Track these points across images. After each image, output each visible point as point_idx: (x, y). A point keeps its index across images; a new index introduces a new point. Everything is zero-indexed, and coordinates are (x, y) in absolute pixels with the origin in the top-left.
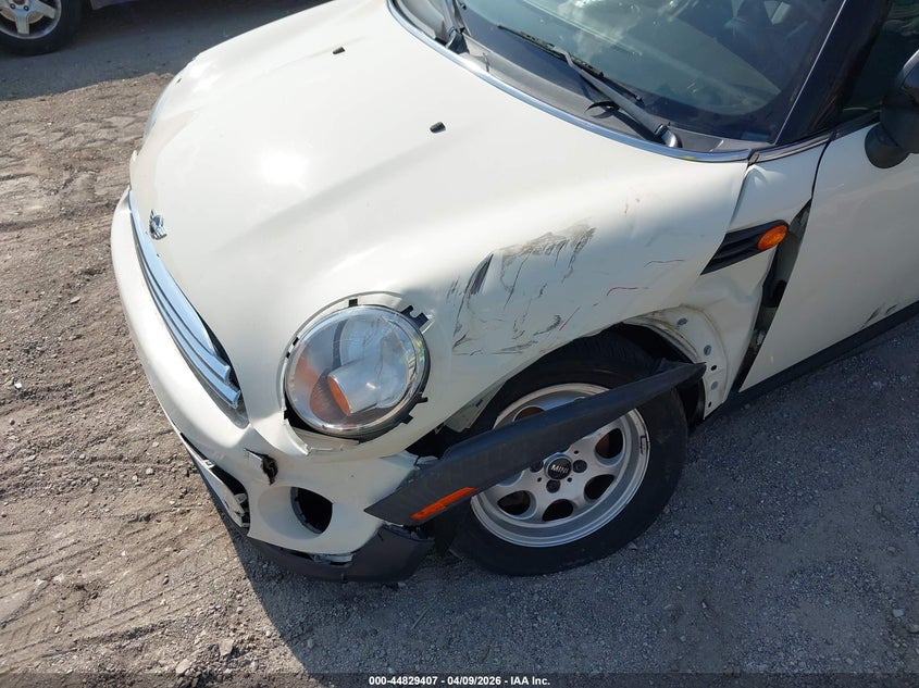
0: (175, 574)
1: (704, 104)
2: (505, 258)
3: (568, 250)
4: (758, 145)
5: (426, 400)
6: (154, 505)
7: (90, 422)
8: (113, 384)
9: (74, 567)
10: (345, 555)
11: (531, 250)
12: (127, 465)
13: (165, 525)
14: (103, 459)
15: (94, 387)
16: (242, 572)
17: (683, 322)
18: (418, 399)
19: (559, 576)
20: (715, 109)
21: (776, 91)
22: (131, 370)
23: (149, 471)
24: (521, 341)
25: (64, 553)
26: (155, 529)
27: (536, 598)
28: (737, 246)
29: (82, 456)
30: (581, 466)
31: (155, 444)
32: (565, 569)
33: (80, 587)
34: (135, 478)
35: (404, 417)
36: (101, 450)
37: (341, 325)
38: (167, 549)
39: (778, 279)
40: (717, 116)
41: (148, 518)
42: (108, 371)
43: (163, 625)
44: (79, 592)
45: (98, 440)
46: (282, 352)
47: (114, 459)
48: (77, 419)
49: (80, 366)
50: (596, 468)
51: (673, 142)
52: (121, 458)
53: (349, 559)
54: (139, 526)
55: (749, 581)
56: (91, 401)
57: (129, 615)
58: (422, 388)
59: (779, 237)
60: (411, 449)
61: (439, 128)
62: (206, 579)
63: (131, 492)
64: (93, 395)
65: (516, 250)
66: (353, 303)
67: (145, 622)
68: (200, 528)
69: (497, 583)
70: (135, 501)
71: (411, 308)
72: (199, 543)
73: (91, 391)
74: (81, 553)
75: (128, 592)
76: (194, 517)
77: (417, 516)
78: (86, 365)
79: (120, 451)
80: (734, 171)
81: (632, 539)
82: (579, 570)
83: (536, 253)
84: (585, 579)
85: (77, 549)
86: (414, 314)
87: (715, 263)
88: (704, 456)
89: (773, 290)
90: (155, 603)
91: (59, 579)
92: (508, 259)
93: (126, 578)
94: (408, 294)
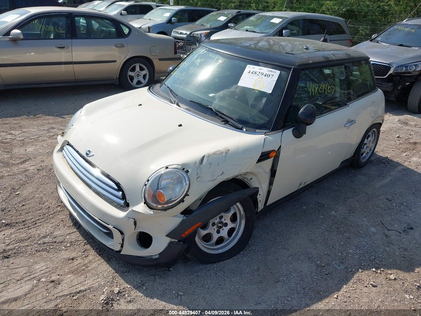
0: (88, 275)
1: (251, 121)
2: (208, 155)
3: (224, 154)
4: (267, 131)
5: (188, 195)
6: (73, 255)
7: (38, 232)
8: (43, 220)
9: (48, 276)
10: (156, 255)
11: (214, 154)
12: (59, 244)
13: (80, 261)
14: (48, 243)
15: (36, 221)
16: (113, 271)
17: (251, 179)
18: (187, 195)
19: (221, 263)
20: (254, 122)
21: (268, 119)
22: (50, 215)
23: (68, 245)
24: (213, 178)
25: (43, 272)
26: (76, 262)
27: (215, 269)
28: (264, 156)
29: (39, 242)
30: (226, 225)
31: (68, 237)
32: (223, 260)
33: (52, 282)
34: (63, 248)
35: (182, 201)
36: (46, 240)
37: (161, 176)
38: (83, 268)
39: (274, 169)
40: (255, 124)
41: (73, 259)
42: (40, 216)
43: (89, 289)
44: (52, 283)
45: (44, 237)
46: (143, 184)
47: (53, 243)
48: (33, 231)
49: (27, 215)
50: (231, 225)
51: (244, 130)
52: (55, 242)
53: (157, 256)
54: (70, 261)
55: (277, 259)
56: (36, 226)
57: (75, 288)
58: (188, 191)
59: (274, 154)
60: (182, 213)
61: (180, 125)
62: (101, 274)
63: (63, 252)
64: (36, 224)
65: (211, 154)
66: (167, 168)
67: (82, 288)
68: (94, 261)
69: (202, 267)
70: (65, 255)
71: (184, 169)
72: (94, 265)
73: (34, 223)
74: (50, 271)
75: (72, 281)
76: (90, 258)
77: (183, 235)
78: (30, 214)
79: (55, 240)
80: (262, 137)
81: (242, 251)
82: (227, 260)
83: (216, 155)
84: (229, 263)
85: (47, 270)
86: (185, 170)
87: (259, 161)
88: (258, 228)
89: (273, 172)
90: (84, 283)
91: (43, 280)
92: (209, 156)
93: (70, 277)
94: (183, 165)
